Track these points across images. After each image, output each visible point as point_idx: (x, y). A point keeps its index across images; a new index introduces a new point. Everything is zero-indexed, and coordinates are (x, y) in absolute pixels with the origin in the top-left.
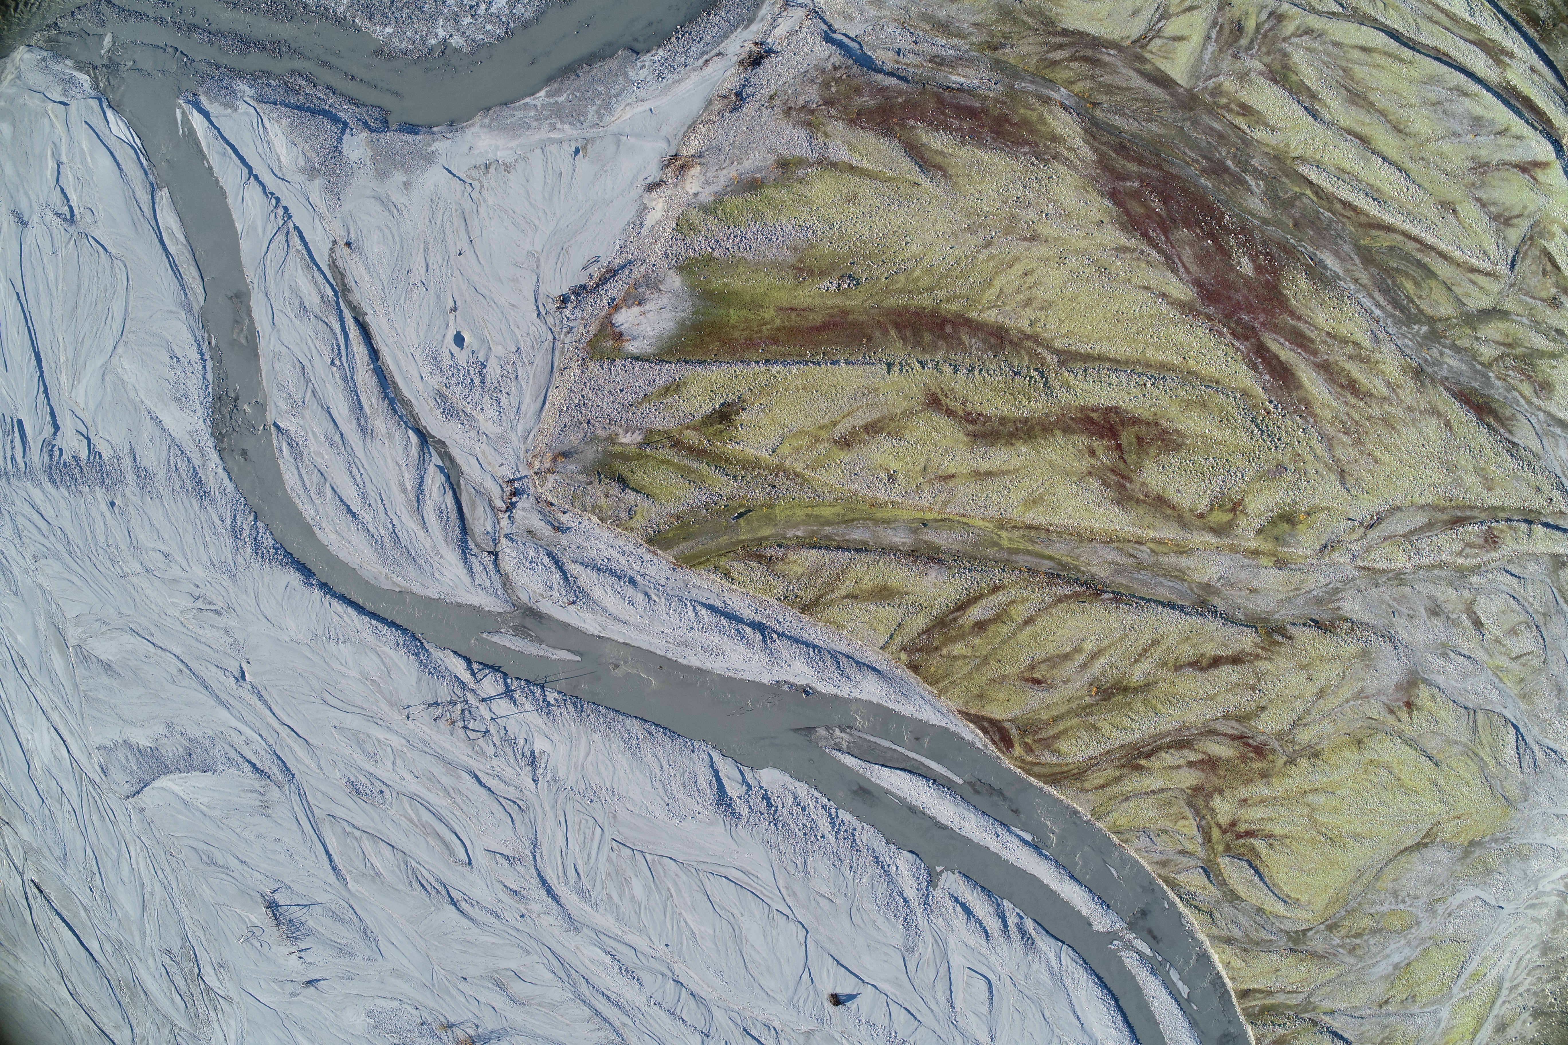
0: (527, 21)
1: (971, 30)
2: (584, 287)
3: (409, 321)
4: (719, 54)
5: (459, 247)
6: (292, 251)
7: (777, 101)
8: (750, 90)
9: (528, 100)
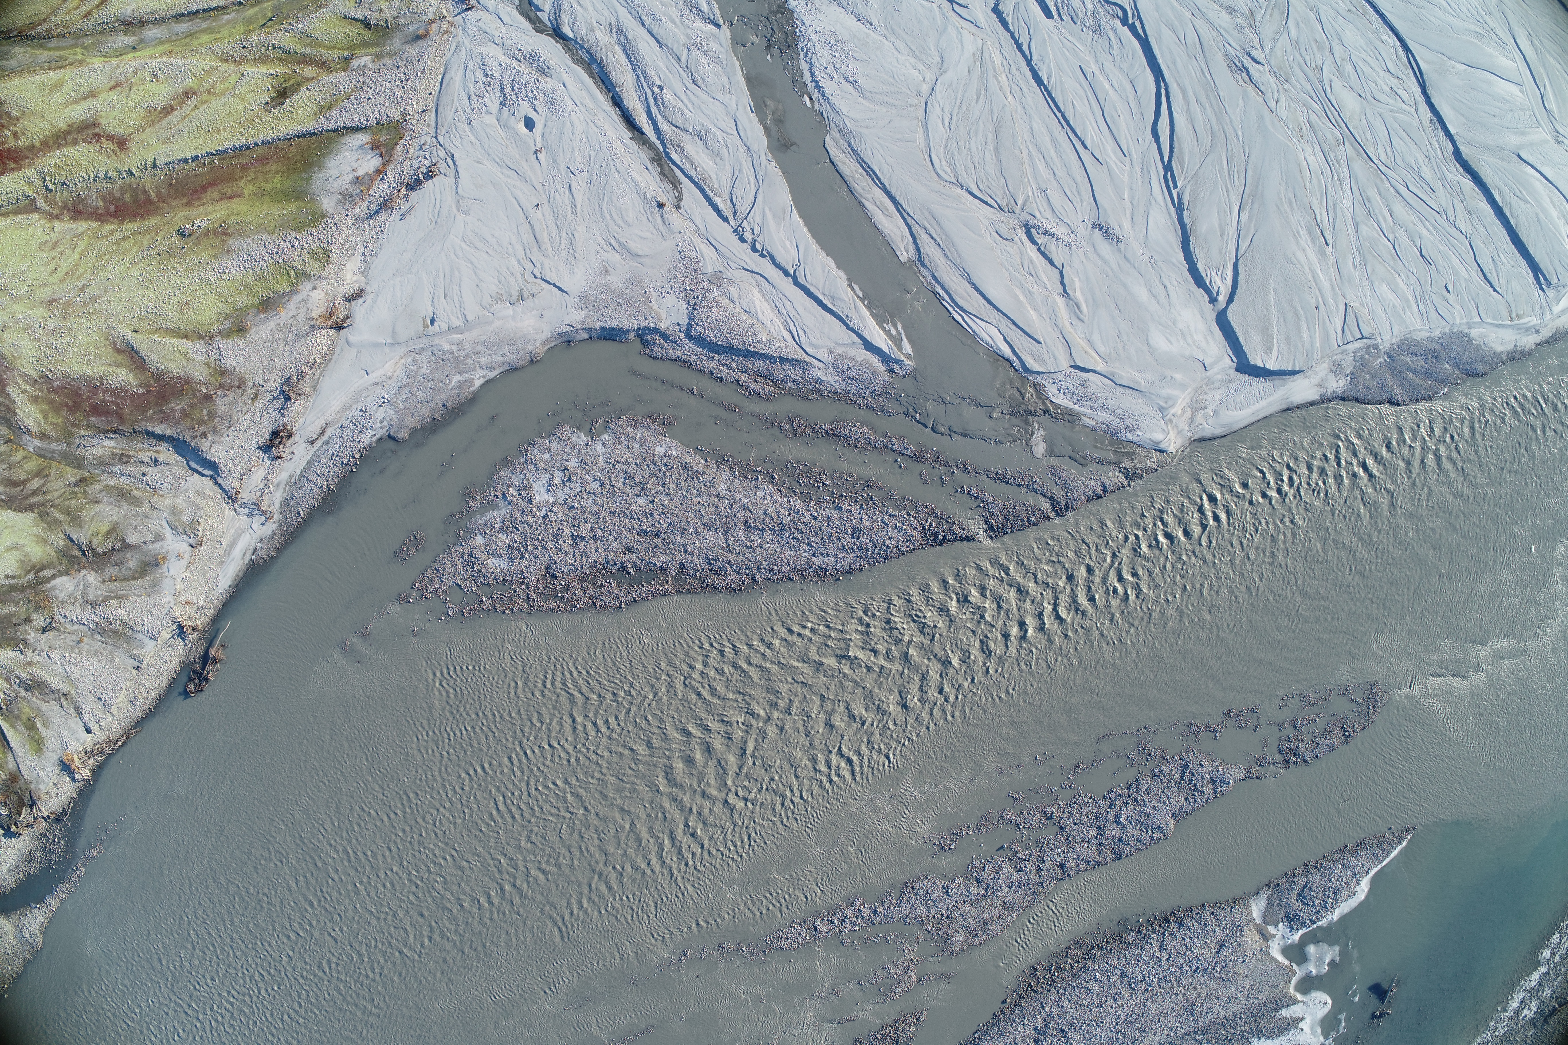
0: (507, 466)
1: (100, 496)
2: (410, 187)
3: (583, 136)
4: (312, 442)
5: (539, 213)
6: (726, 196)
7: (251, 392)
8: (278, 404)
9: (492, 374)
